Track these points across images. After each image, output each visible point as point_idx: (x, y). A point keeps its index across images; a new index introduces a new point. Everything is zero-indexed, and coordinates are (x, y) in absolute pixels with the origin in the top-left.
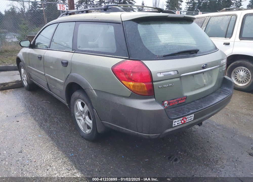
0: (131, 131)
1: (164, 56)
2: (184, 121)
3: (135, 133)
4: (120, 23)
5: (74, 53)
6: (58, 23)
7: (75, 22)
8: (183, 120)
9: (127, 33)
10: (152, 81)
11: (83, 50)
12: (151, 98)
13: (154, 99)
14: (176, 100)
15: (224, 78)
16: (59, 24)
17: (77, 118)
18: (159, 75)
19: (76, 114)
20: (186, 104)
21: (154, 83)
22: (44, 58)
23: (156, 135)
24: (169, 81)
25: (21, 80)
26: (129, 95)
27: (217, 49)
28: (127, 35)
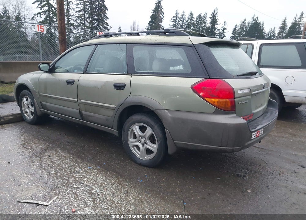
0: (214, 147)
1: (237, 76)
2: (258, 135)
3: (218, 148)
4: (191, 46)
5: (132, 75)
6: (95, 45)
7: (126, 44)
8: (257, 133)
9: (202, 55)
10: (235, 98)
11: (141, 72)
12: (233, 113)
13: (235, 115)
14: (247, 116)
15: (269, 99)
16: (97, 46)
17: (131, 145)
18: (240, 92)
19: (130, 140)
20: (252, 121)
21: (236, 99)
22: (79, 82)
23: (239, 147)
24: (245, 98)
25: (20, 112)
26: (213, 111)
27: (262, 73)
28: (203, 57)
